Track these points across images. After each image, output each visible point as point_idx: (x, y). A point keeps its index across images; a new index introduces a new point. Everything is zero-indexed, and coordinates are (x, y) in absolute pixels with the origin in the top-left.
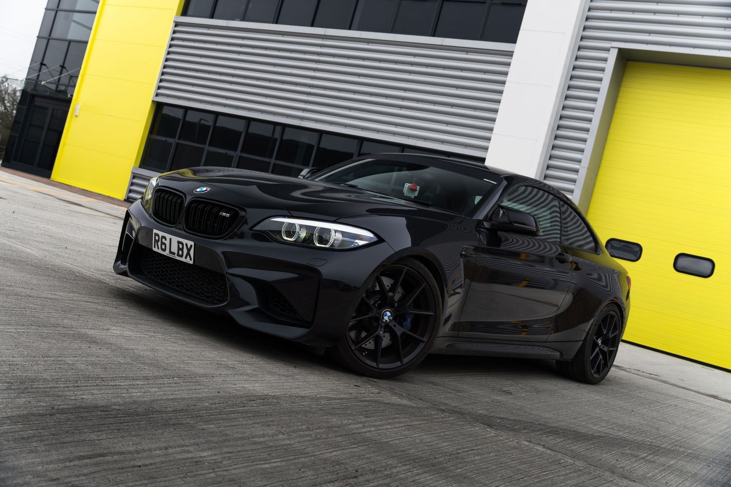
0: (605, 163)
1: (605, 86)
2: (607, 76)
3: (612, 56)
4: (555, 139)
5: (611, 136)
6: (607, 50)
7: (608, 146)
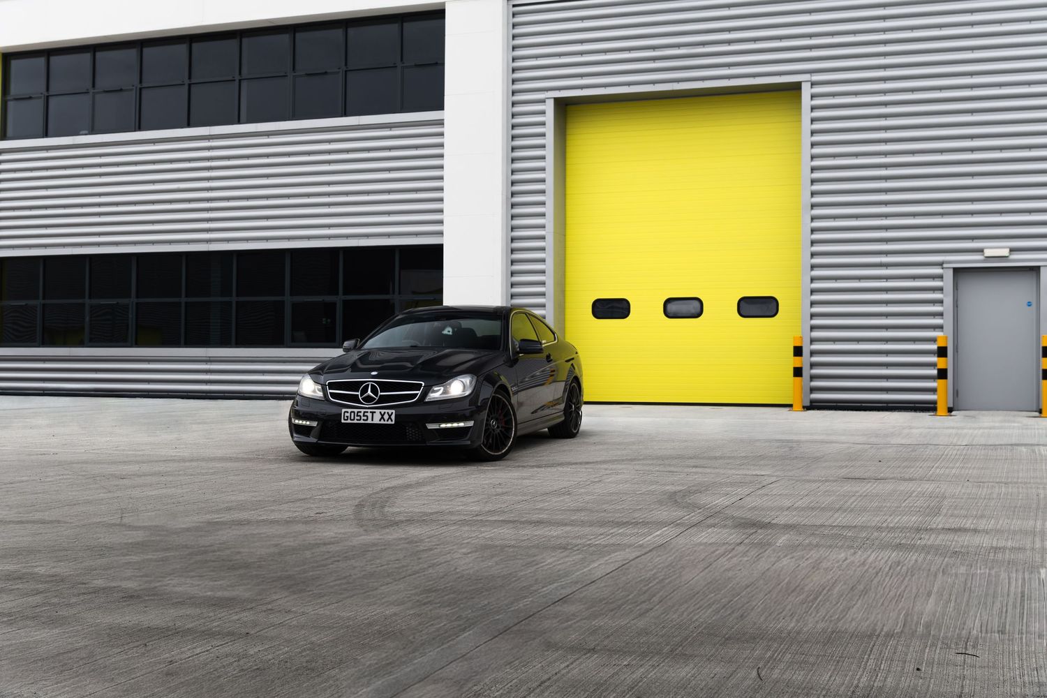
0: (570, 221)
1: (549, 140)
2: (549, 130)
3: (549, 107)
4: (512, 208)
5: (569, 191)
6: (543, 101)
7: (569, 202)
